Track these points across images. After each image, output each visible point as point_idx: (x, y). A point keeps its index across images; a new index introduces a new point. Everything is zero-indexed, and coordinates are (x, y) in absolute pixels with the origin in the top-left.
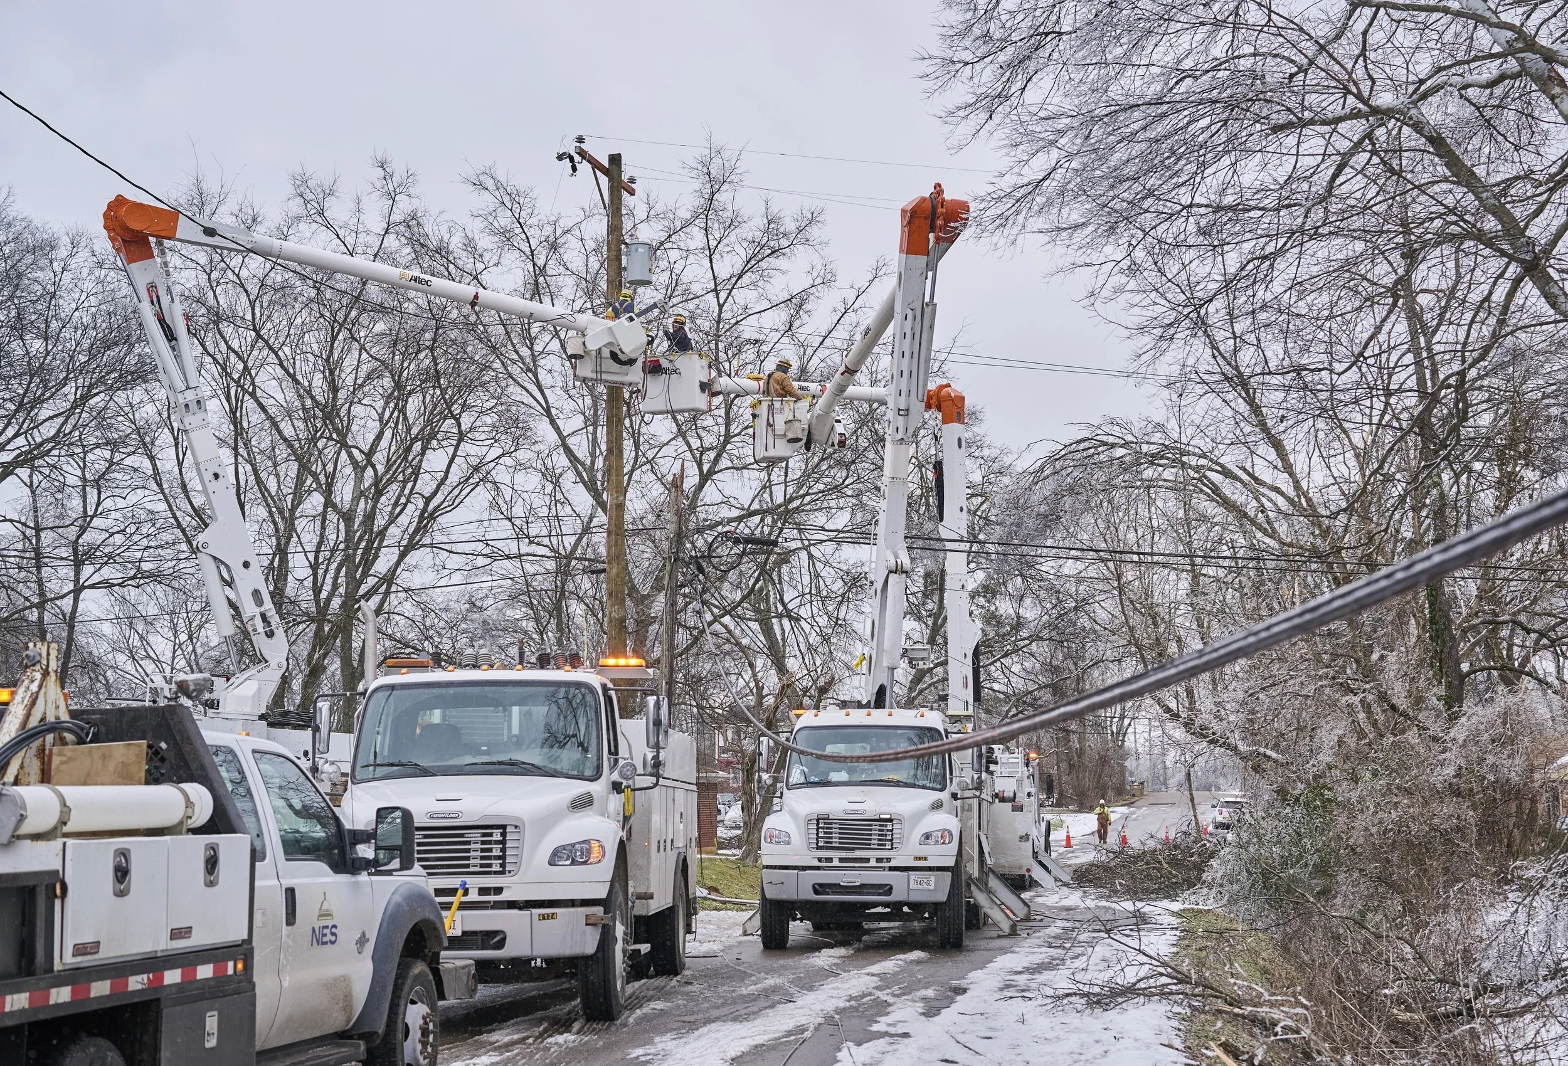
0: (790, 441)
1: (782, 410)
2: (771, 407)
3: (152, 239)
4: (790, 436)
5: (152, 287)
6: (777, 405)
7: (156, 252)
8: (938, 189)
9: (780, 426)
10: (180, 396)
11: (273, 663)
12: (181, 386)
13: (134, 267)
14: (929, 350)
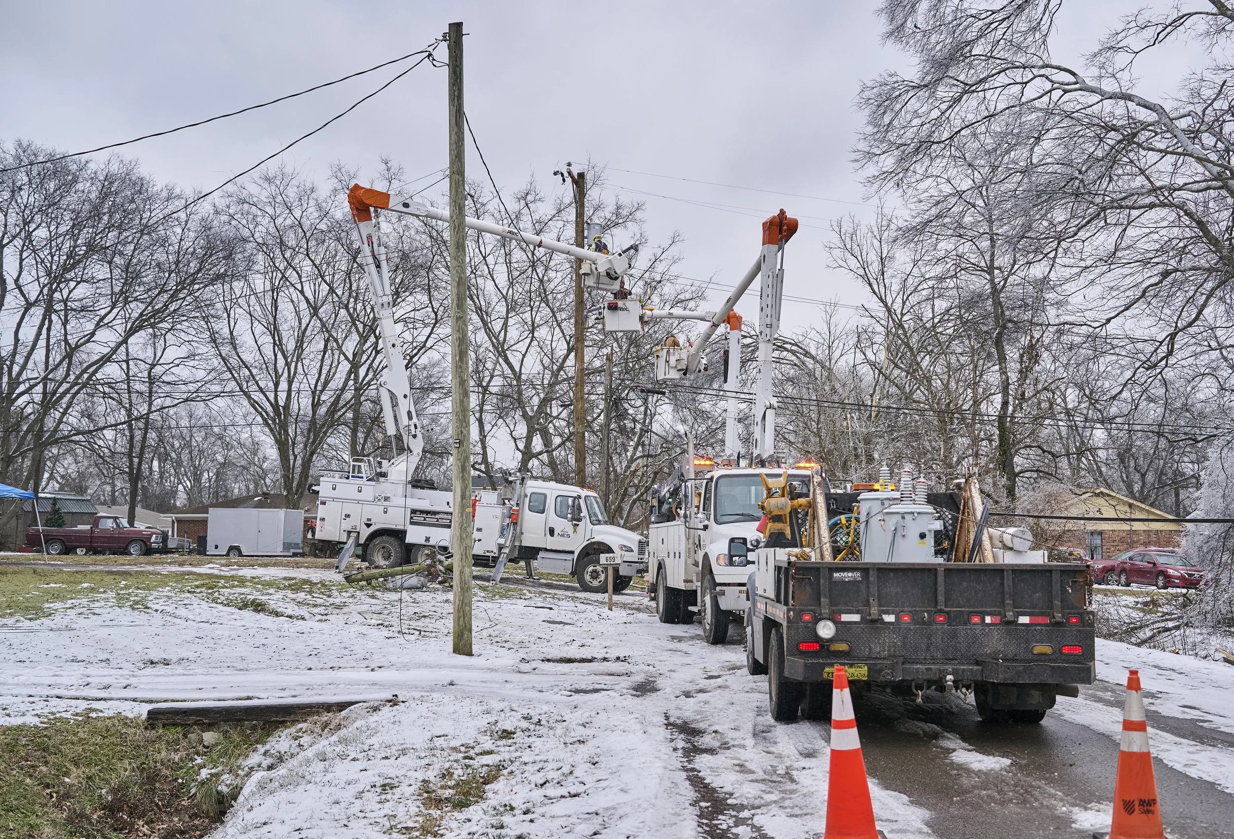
0: (679, 370)
1: (674, 354)
2: (668, 352)
3: (372, 209)
4: (679, 368)
5: (369, 237)
6: (672, 351)
7: (373, 215)
8: (782, 212)
9: (673, 362)
10: (380, 299)
11: (415, 452)
12: (380, 293)
13: (362, 225)
14: (781, 295)
